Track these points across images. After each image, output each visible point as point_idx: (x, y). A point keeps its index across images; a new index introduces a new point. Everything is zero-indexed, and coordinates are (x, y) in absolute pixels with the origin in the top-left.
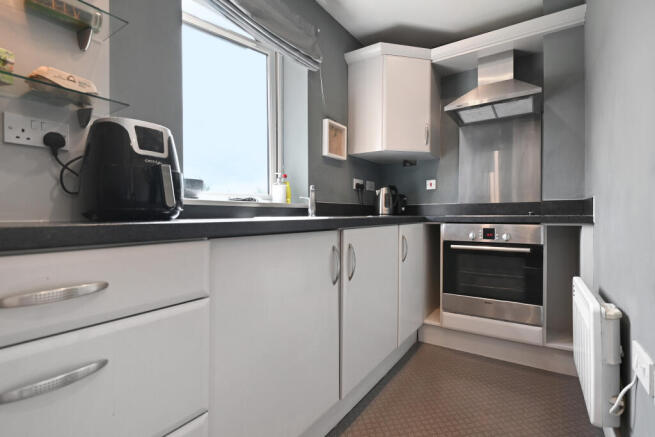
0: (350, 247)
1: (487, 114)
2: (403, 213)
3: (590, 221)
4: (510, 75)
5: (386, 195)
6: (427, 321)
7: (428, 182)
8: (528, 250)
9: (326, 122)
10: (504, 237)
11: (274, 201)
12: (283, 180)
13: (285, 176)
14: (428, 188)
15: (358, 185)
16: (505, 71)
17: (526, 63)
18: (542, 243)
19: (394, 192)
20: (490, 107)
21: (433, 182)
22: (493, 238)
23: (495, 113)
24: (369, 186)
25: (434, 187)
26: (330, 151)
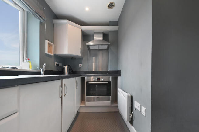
0: (65, 85)
1: (96, 47)
2: (72, 74)
3: (120, 75)
4: (102, 38)
5: (67, 68)
6: (81, 106)
7: (79, 64)
8: (108, 83)
9: (47, 42)
10: (102, 80)
11: (23, 69)
12: (28, 60)
13: (29, 59)
14: (79, 66)
15: (57, 64)
16: (101, 37)
17: (105, 36)
18: (110, 81)
19: (69, 67)
20: (97, 46)
21: (81, 65)
22: (99, 80)
23: (98, 48)
24: (60, 65)
25: (81, 66)
26: (48, 52)
